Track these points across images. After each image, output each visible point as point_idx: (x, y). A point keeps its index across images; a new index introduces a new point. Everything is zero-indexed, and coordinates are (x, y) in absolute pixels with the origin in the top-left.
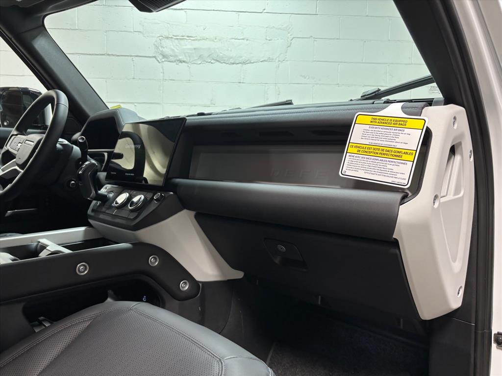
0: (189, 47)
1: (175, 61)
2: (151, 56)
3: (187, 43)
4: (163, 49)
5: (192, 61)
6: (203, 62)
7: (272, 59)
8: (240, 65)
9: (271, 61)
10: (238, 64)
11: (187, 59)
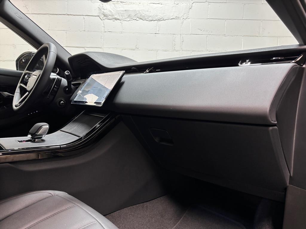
0: (122, 9)
1: (112, 19)
2: (96, 15)
3: (120, 6)
4: (104, 11)
5: (124, 19)
6: (131, 20)
7: (179, 17)
8: (156, 21)
10: (154, 21)
11: (120, 17)
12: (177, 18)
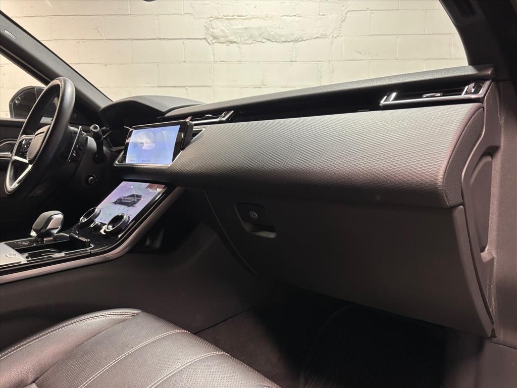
0: (240, 26)
1: (225, 42)
2: (202, 38)
3: (237, 23)
4: (213, 30)
5: (243, 41)
6: (254, 42)
7: (326, 35)
8: (292, 43)
9: (325, 38)
10: (289, 42)
11: (237, 39)
12: (323, 36)
